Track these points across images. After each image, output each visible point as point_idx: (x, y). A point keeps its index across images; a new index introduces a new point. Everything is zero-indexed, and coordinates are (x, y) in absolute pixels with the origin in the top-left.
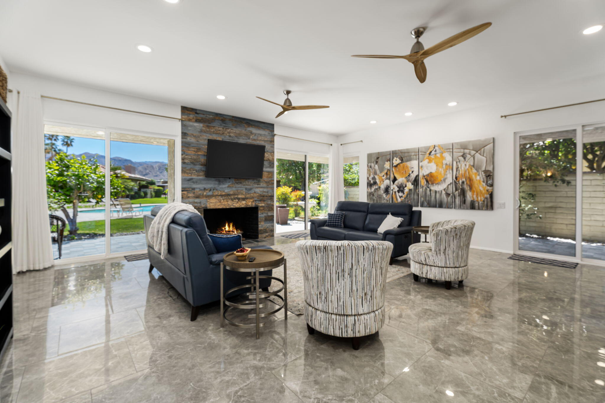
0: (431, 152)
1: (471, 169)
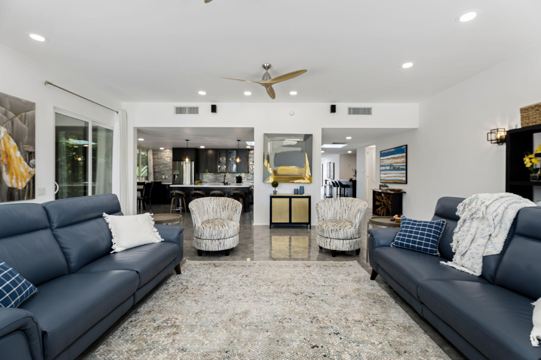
1: (9, 139)
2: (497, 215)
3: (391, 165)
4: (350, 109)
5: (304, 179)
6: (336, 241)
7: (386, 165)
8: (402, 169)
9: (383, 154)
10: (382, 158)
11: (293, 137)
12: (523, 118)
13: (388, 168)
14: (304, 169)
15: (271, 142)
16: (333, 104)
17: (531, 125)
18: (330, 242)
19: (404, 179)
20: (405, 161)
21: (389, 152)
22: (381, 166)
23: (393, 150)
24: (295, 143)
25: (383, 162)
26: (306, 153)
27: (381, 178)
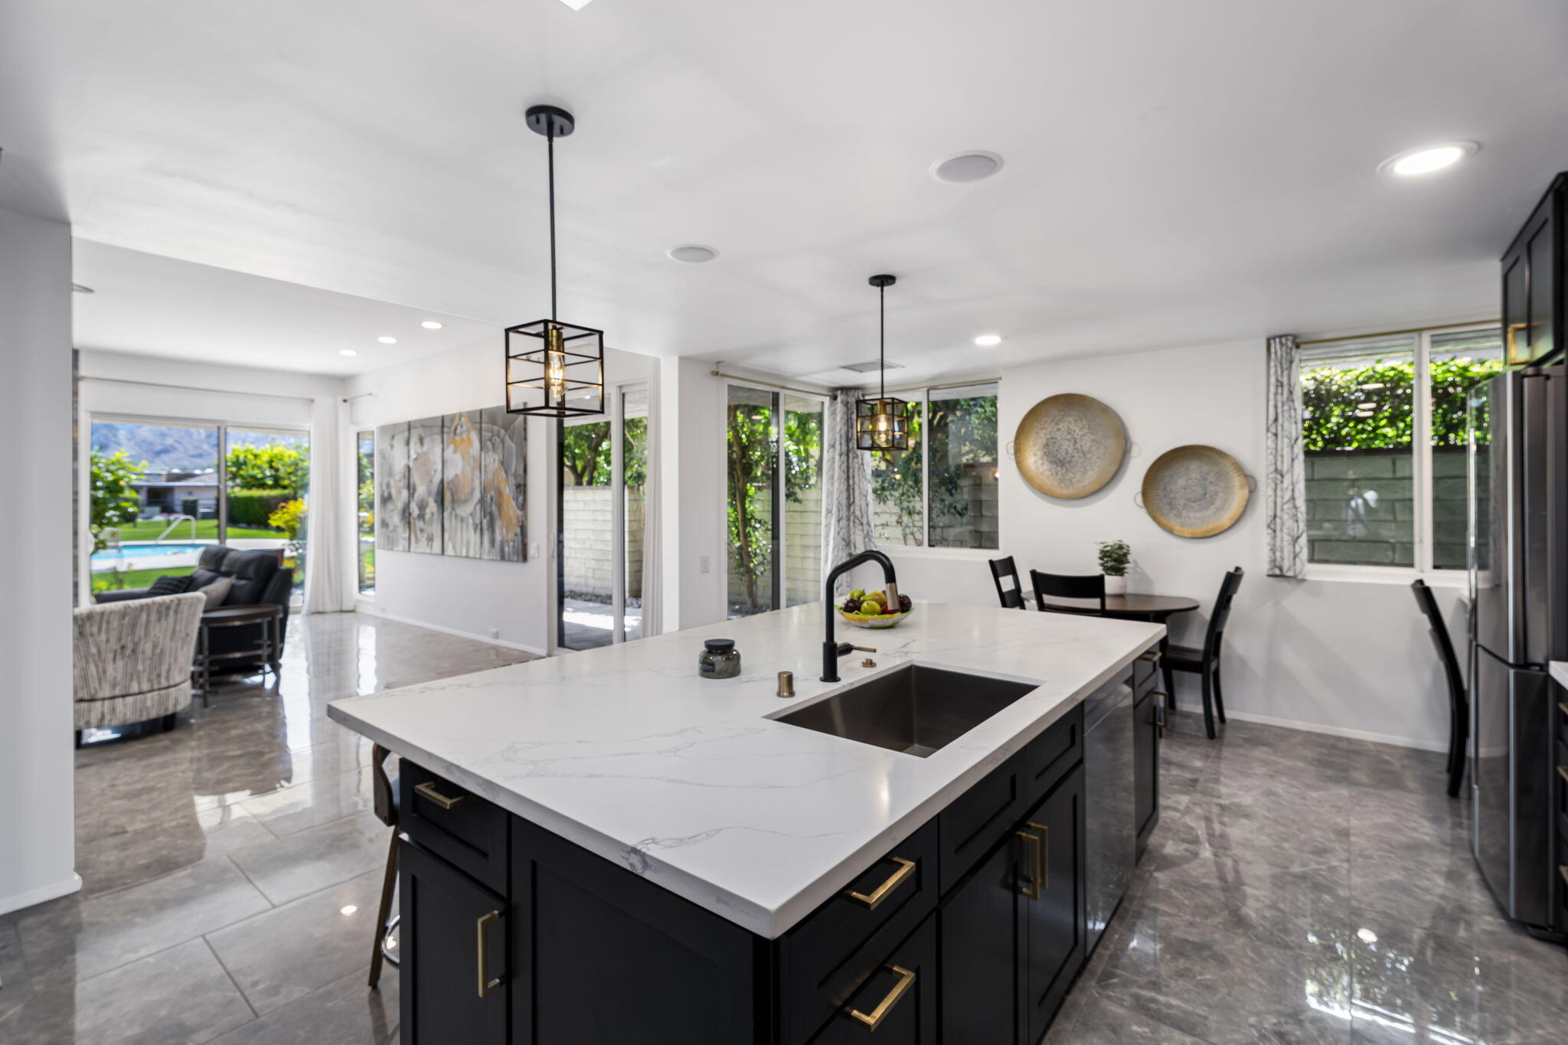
0: (456, 429)
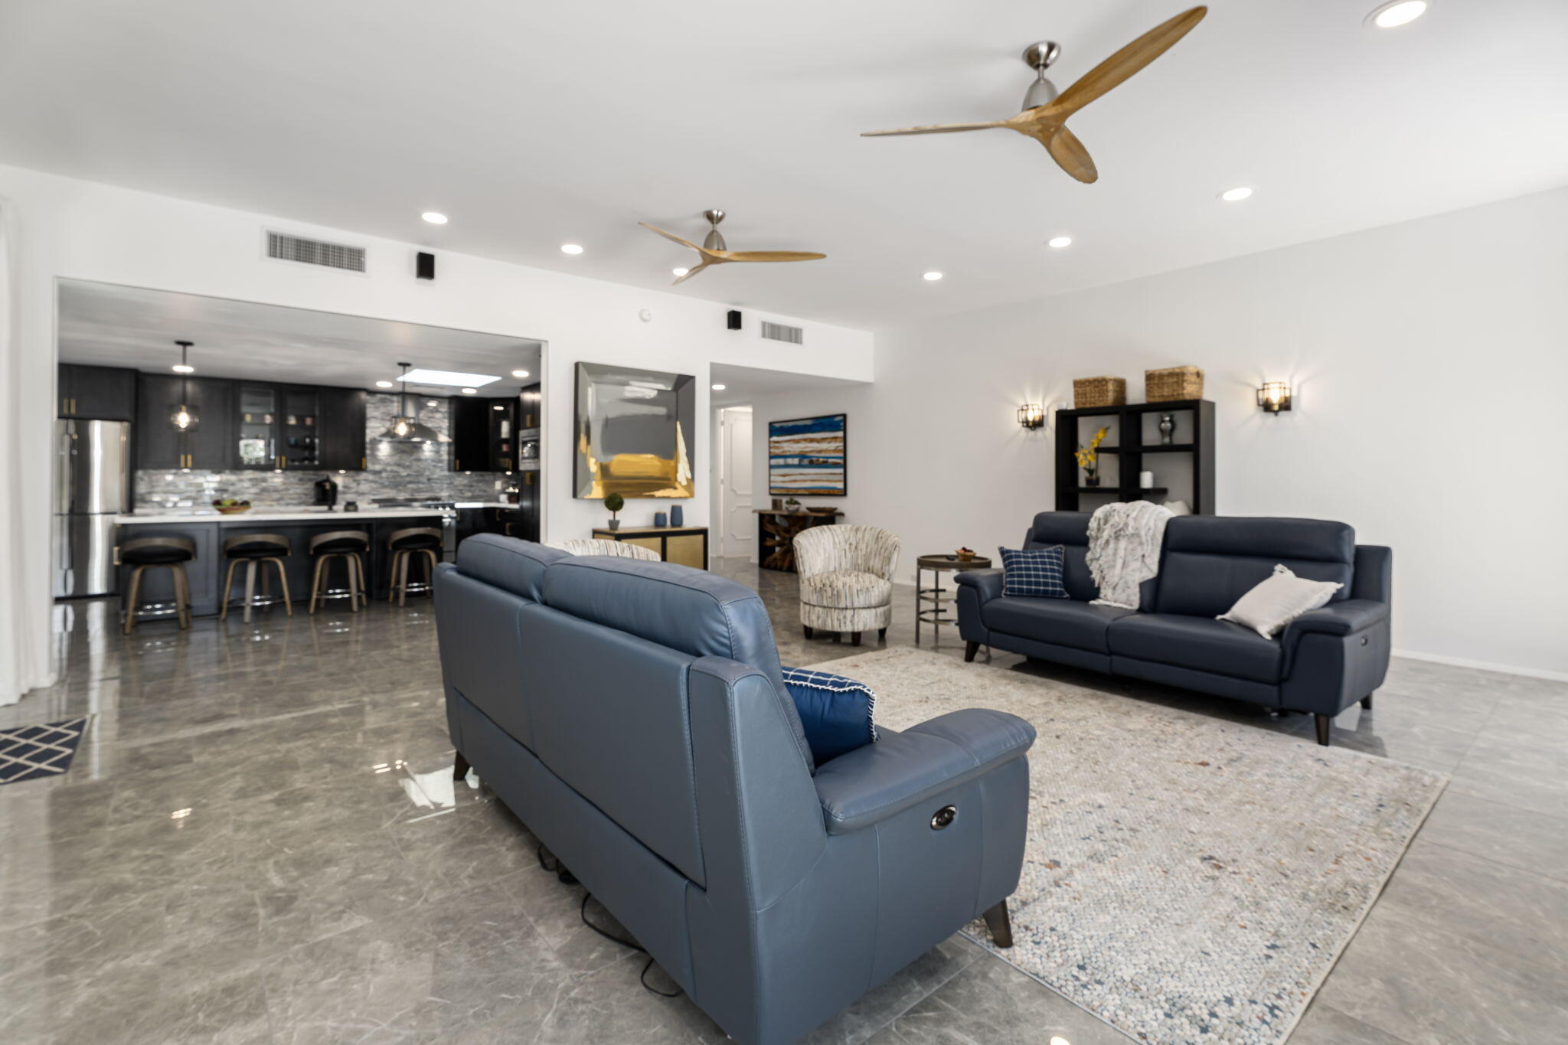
2: (1149, 529)
3: (802, 456)
4: (764, 324)
5: (675, 488)
6: (864, 612)
7: (788, 454)
8: (835, 465)
9: (776, 429)
10: (775, 439)
11: (651, 379)
12: (1077, 395)
13: (796, 461)
14: (672, 463)
15: (593, 385)
16: (737, 309)
17: (1088, 406)
18: (853, 616)
19: (840, 485)
20: (842, 448)
21: (794, 426)
22: (771, 457)
23: (809, 423)
24: (653, 394)
25: (778, 448)
26: (678, 423)
27: (772, 485)
